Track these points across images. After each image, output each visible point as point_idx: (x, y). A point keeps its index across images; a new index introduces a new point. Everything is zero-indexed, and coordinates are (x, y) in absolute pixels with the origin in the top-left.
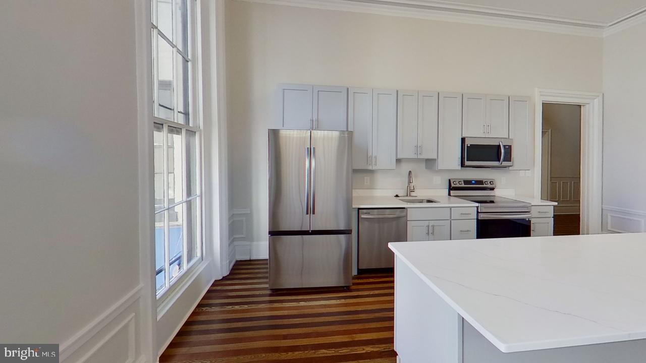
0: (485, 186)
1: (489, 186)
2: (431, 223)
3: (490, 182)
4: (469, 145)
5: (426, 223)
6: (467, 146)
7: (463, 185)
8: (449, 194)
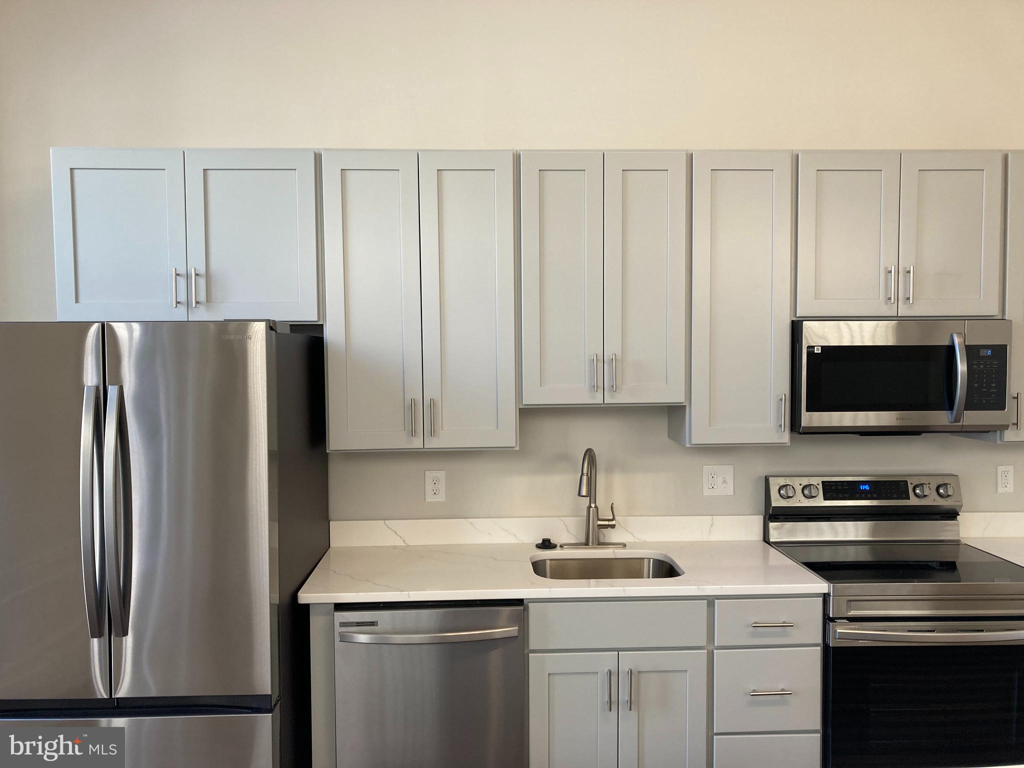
0: (913, 501)
1: (933, 500)
2: (628, 661)
3: (938, 489)
4: (818, 350)
5: (607, 661)
6: (811, 354)
7: (820, 502)
8: (766, 539)
